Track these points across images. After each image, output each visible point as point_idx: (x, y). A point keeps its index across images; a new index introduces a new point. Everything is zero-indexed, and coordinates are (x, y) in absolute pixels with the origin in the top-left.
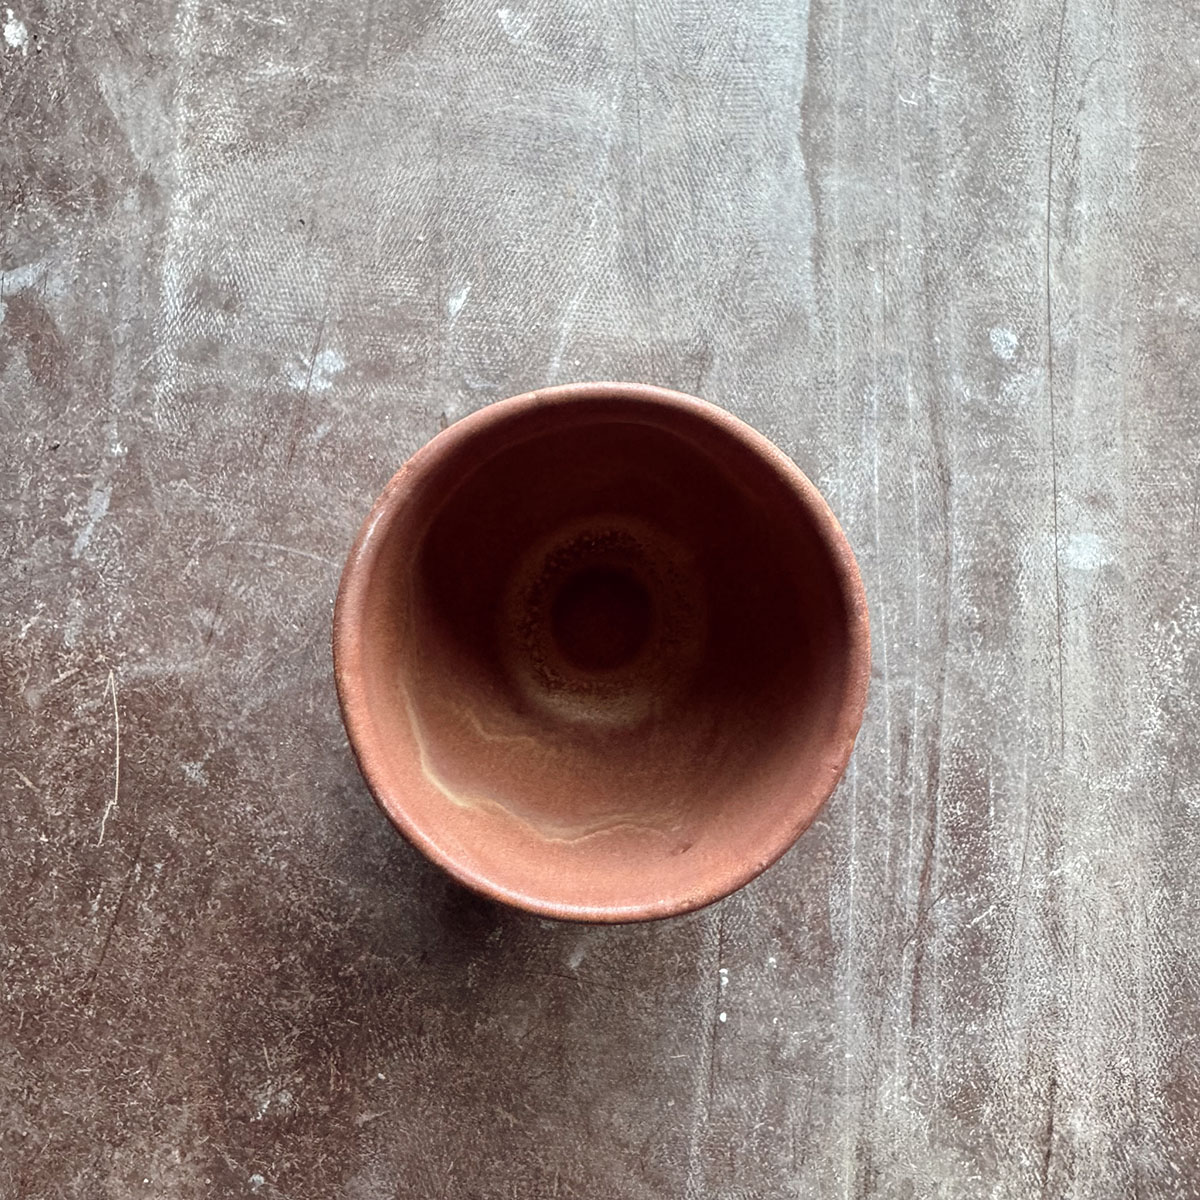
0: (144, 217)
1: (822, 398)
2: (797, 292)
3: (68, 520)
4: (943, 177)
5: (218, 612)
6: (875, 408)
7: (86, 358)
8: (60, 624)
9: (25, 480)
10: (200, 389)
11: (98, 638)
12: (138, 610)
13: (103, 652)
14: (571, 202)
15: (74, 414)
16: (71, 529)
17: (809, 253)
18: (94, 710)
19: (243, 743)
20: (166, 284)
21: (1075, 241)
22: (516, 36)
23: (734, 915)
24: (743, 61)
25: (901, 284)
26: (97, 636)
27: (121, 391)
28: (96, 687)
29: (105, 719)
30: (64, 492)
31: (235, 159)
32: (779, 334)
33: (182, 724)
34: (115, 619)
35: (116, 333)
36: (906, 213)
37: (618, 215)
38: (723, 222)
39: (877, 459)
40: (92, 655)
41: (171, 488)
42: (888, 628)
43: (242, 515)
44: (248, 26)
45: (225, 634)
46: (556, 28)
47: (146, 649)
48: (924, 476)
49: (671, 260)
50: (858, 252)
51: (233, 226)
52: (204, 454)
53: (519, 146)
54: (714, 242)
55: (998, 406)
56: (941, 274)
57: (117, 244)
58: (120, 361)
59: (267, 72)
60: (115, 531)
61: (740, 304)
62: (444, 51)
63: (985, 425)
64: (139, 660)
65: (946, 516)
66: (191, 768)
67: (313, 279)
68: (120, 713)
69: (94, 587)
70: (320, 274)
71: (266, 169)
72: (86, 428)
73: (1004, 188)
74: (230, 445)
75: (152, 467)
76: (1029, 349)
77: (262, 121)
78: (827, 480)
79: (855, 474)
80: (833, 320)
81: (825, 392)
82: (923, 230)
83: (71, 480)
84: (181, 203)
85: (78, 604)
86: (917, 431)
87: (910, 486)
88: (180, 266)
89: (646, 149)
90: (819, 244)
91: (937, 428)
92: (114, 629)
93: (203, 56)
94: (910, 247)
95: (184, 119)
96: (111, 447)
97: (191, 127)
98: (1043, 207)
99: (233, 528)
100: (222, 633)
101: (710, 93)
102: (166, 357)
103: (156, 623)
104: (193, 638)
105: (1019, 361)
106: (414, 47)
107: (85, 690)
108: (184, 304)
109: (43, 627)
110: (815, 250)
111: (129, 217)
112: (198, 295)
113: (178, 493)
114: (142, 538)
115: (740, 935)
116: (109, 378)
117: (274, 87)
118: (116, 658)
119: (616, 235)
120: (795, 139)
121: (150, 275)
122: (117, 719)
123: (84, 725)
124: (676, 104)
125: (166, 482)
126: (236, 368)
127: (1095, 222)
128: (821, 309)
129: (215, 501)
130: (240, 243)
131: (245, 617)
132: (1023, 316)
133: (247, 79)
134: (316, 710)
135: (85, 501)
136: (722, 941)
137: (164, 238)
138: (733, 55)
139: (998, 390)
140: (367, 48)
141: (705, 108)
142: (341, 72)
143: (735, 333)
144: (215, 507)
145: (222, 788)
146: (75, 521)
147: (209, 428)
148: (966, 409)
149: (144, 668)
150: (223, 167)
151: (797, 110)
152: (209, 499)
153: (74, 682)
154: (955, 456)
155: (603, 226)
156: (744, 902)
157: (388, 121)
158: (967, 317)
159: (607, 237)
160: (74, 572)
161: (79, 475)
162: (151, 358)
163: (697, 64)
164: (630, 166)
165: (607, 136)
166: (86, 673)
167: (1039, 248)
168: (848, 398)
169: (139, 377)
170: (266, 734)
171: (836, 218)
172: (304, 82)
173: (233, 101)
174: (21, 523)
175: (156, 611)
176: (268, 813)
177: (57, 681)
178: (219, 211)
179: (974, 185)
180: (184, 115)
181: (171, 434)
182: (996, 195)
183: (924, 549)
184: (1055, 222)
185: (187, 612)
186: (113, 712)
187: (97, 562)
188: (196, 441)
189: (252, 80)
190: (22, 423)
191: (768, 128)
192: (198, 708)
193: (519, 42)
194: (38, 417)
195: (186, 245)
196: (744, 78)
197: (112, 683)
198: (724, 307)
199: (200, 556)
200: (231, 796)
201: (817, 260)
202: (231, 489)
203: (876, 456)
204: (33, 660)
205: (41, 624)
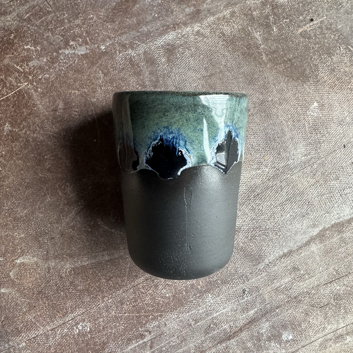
0: (185, 17)
1: (237, 281)
2: (270, 254)
3: (71, 43)
4: (335, 285)
5: (64, 109)
6: (243, 301)
7: (129, 22)
8: (35, 58)
9: (78, 22)
10: (137, 65)
11: (37, 73)
12: (52, 81)
13: (33, 77)
14: (262, 160)
15: (108, 27)
16: (69, 45)
17: (285, 251)
18: (12, 84)
19: (25, 140)
20: (166, 36)
21: (335, 342)
22: (310, 113)
23: (45, 338)
24: (341, 195)
25: (290, 289)
26: (37, 72)
27: (124, 39)
28: (20, 81)
29: (11, 89)
30: (80, 37)
31: (220, 38)
32: (252, 255)
33: (21, 116)
34: (46, 75)
35: (142, 27)
36: (316, 278)
37: (266, 178)
38: (282, 216)
39: (225, 310)
40: (30, 74)
41: (99, 72)
42: (169, 343)
43: (101, 101)
44: (268, 19)
45: (58, 115)
46: (320, 125)
47: (40, 91)
48: (228, 329)
49: (260, 204)
50: (294, 268)
51: (197, 48)
52: (115, 78)
53: (273, 132)
54: (273, 217)
55: (265, 343)
56: (301, 301)
57: (172, 12)
58: (133, 33)
59: (255, 34)
60: (75, 60)
61: (256, 236)
62: (292, 90)
63: (256, 342)
64: (36, 91)
65: (217, 344)
66: (8, 126)
67: (192, 85)
68: (15, 93)
69: (53, 63)
70: (195, 86)
71: (222, 50)
72: (105, 33)
73: (342, 308)
74: (123, 85)
75: (102, 62)
76: (290, 345)
77: (238, 40)
78: (210, 296)
79: (217, 305)
80: (266, 271)
81: (240, 281)
82: (313, 287)
83: (85, 37)
84: (197, 27)
85: (45, 60)
86: (242, 319)
87: (222, 326)
88: (175, 37)
89: (294, 177)
90: (290, 253)
91: (247, 326)
92: (42, 77)
93: (250, 9)
94: (305, 285)
95: (225, 14)
96: (103, 45)
97: (224, 17)
98: (342, 325)
99: (95, 100)
100: (58, 114)
101: (324, 189)
102: (142, 49)
103: (51, 90)
104: (52, 105)
105: (284, 343)
106: (289, 79)
107: (17, 77)
108: (162, 45)
109: (32, 53)
110: (288, 252)
111: (183, 12)
112: (168, 48)
113: (98, 76)
114: (77, 71)
115: (40, 343)
116: (125, 33)
117: (251, 39)
118: (33, 82)
119: (258, 181)
120: (323, 227)
121: (166, 29)
122: (12, 93)
123: (5, 83)
124: (314, 179)
125: (100, 69)
126: (150, 74)
127: (346, 346)
128: (268, 265)
129: (101, 89)
130: (193, 54)
131: (67, 119)
132: (300, 337)
133: (250, 28)
134: (47, 159)
135: (80, 45)
136: (34, 338)
137: (182, 27)
138: (341, 191)
139: (270, 341)
140: (280, 64)
141: (318, 190)
142: (268, 59)
143: (245, 239)
144: (99, 90)
145: (6, 140)
146: (72, 45)
147: (125, 75)
148: (258, 333)
149: (34, 93)
150: (216, 35)
151: (333, 222)
152: (101, 87)
153: (18, 72)
154: (240, 337)
155: (260, 175)
156: (51, 339)
157: (259, 83)
158: (290, 317)
159: (257, 178)
160: (55, 54)
161: (88, 39)
162: (139, 43)
163: (332, 180)
164: (285, 174)
165: (291, 161)
166: (23, 75)
167: (327, 331)
168: (242, 290)
169: (131, 43)
170: (31, 146)
171: (302, 255)
172: (258, 48)
173: (240, 27)
174: (63, 28)
175: (55, 88)
176: (5, 160)
177: (16, 66)
178: (200, 41)
179: (337, 297)
180: (227, 13)
181: (117, 63)
182: (338, 306)
183: (203, 342)
184: (339, 332)
185: (59, 98)
186: (14, 90)
187: (62, 60)
188: (118, 72)
189: (250, 30)
190: (96, 11)
191: (322, 215)
192: (29, 118)
193: (309, 115)
194: (101, 15)
195: (183, 36)
196: (335, 199)
197: (24, 85)
198: (253, 231)
199: (80, 94)
200: (4, 145)
201: (285, 255)
202: (108, 92)
203: (226, 310)
204: (19, 55)
205: (32, 51)
